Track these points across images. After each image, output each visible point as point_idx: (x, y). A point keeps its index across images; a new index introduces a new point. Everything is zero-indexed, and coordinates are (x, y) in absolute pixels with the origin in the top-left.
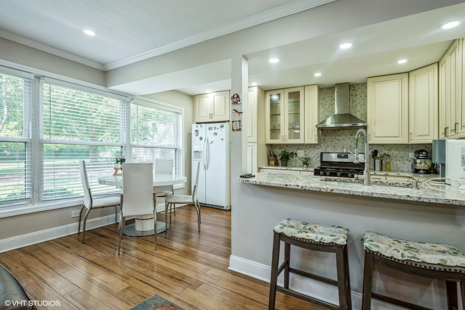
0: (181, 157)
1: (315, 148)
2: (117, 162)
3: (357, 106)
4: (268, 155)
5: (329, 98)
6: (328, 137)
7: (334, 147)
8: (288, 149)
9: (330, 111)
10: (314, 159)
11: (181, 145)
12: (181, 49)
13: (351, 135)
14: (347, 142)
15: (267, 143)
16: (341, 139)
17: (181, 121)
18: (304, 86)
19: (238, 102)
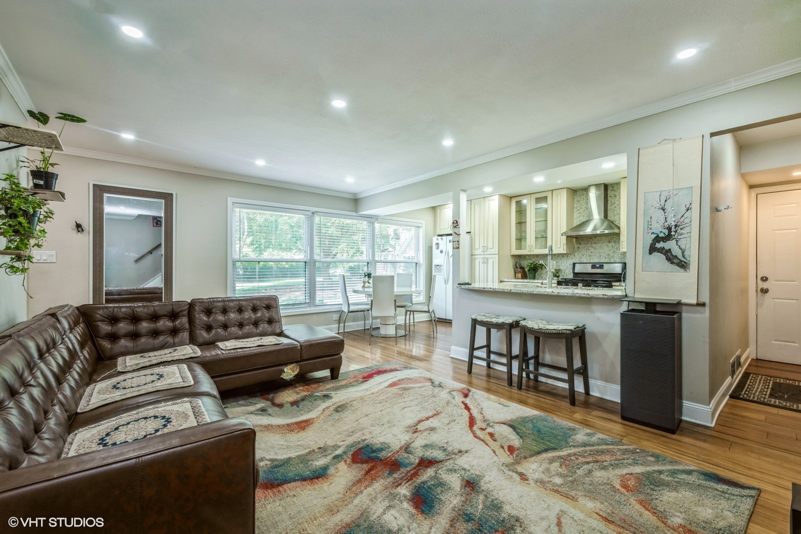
0: (422, 271)
1: (569, 258)
2: (365, 276)
3: (616, 209)
4: (514, 267)
5: (585, 201)
6: (582, 246)
7: (590, 256)
8: (539, 259)
9: (585, 216)
10: (567, 271)
11: (422, 259)
12: (416, 183)
13: (609, 242)
14: (605, 250)
15: (512, 254)
16: (597, 247)
17: (421, 235)
18: (552, 190)
19: (457, 227)
